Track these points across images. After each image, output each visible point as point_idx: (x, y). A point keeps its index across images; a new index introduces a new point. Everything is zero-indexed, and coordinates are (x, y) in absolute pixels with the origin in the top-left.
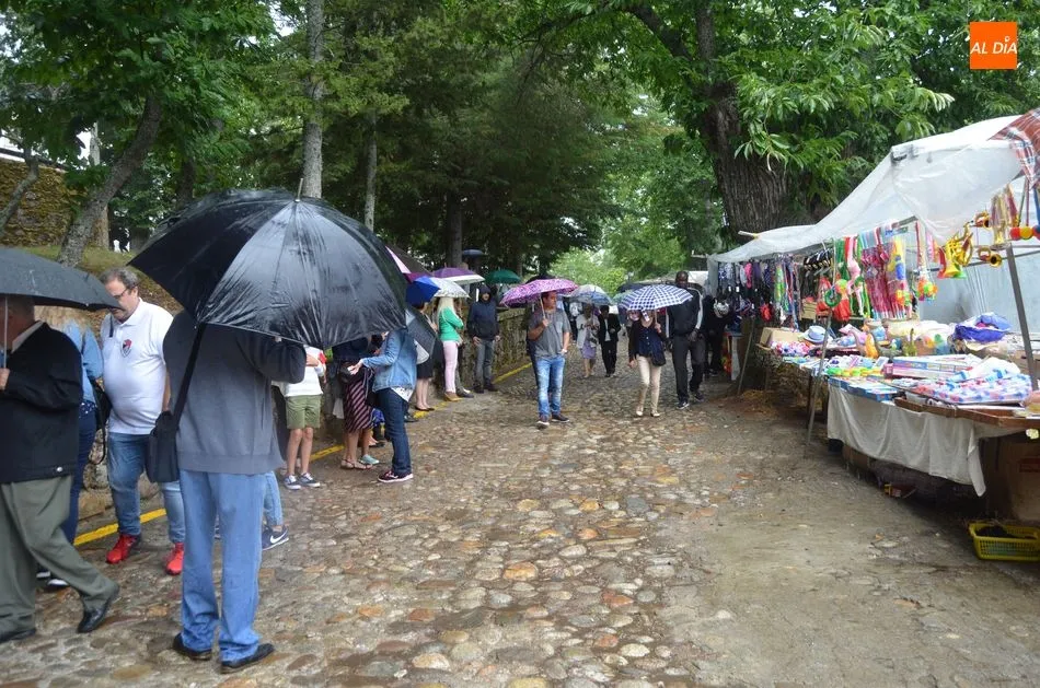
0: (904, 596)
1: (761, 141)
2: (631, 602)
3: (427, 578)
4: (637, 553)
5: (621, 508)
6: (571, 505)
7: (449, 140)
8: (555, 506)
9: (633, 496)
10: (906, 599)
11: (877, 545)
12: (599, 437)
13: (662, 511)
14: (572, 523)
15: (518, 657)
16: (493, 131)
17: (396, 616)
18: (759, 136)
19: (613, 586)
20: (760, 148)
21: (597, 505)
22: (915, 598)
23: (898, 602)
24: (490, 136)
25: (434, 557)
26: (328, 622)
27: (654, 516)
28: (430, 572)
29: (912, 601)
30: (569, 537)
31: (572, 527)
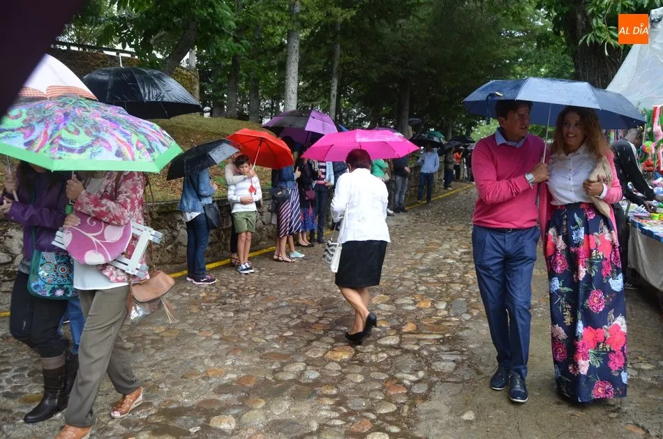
0: (638, 421)
1: (601, 32)
2: (405, 391)
3: (272, 350)
4: (434, 349)
5: (445, 309)
6: (412, 302)
7: (399, 42)
8: (399, 302)
9: (462, 299)
10: (638, 425)
11: (636, 366)
12: (463, 250)
13: (475, 314)
14: (404, 317)
15: (286, 429)
16: (428, 35)
17: (229, 379)
18: (600, 29)
19: (399, 375)
20: (599, 37)
21: (430, 304)
22: (647, 427)
23: (630, 427)
24: (426, 39)
25: (289, 334)
26: (182, 377)
27: (468, 317)
28: (277, 346)
29: (643, 428)
30: (393, 328)
31: (401, 320)
